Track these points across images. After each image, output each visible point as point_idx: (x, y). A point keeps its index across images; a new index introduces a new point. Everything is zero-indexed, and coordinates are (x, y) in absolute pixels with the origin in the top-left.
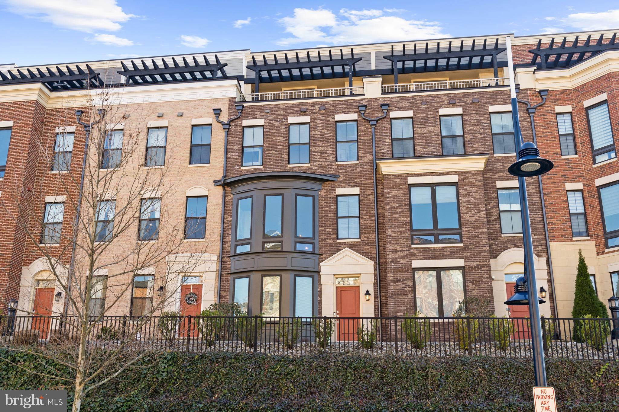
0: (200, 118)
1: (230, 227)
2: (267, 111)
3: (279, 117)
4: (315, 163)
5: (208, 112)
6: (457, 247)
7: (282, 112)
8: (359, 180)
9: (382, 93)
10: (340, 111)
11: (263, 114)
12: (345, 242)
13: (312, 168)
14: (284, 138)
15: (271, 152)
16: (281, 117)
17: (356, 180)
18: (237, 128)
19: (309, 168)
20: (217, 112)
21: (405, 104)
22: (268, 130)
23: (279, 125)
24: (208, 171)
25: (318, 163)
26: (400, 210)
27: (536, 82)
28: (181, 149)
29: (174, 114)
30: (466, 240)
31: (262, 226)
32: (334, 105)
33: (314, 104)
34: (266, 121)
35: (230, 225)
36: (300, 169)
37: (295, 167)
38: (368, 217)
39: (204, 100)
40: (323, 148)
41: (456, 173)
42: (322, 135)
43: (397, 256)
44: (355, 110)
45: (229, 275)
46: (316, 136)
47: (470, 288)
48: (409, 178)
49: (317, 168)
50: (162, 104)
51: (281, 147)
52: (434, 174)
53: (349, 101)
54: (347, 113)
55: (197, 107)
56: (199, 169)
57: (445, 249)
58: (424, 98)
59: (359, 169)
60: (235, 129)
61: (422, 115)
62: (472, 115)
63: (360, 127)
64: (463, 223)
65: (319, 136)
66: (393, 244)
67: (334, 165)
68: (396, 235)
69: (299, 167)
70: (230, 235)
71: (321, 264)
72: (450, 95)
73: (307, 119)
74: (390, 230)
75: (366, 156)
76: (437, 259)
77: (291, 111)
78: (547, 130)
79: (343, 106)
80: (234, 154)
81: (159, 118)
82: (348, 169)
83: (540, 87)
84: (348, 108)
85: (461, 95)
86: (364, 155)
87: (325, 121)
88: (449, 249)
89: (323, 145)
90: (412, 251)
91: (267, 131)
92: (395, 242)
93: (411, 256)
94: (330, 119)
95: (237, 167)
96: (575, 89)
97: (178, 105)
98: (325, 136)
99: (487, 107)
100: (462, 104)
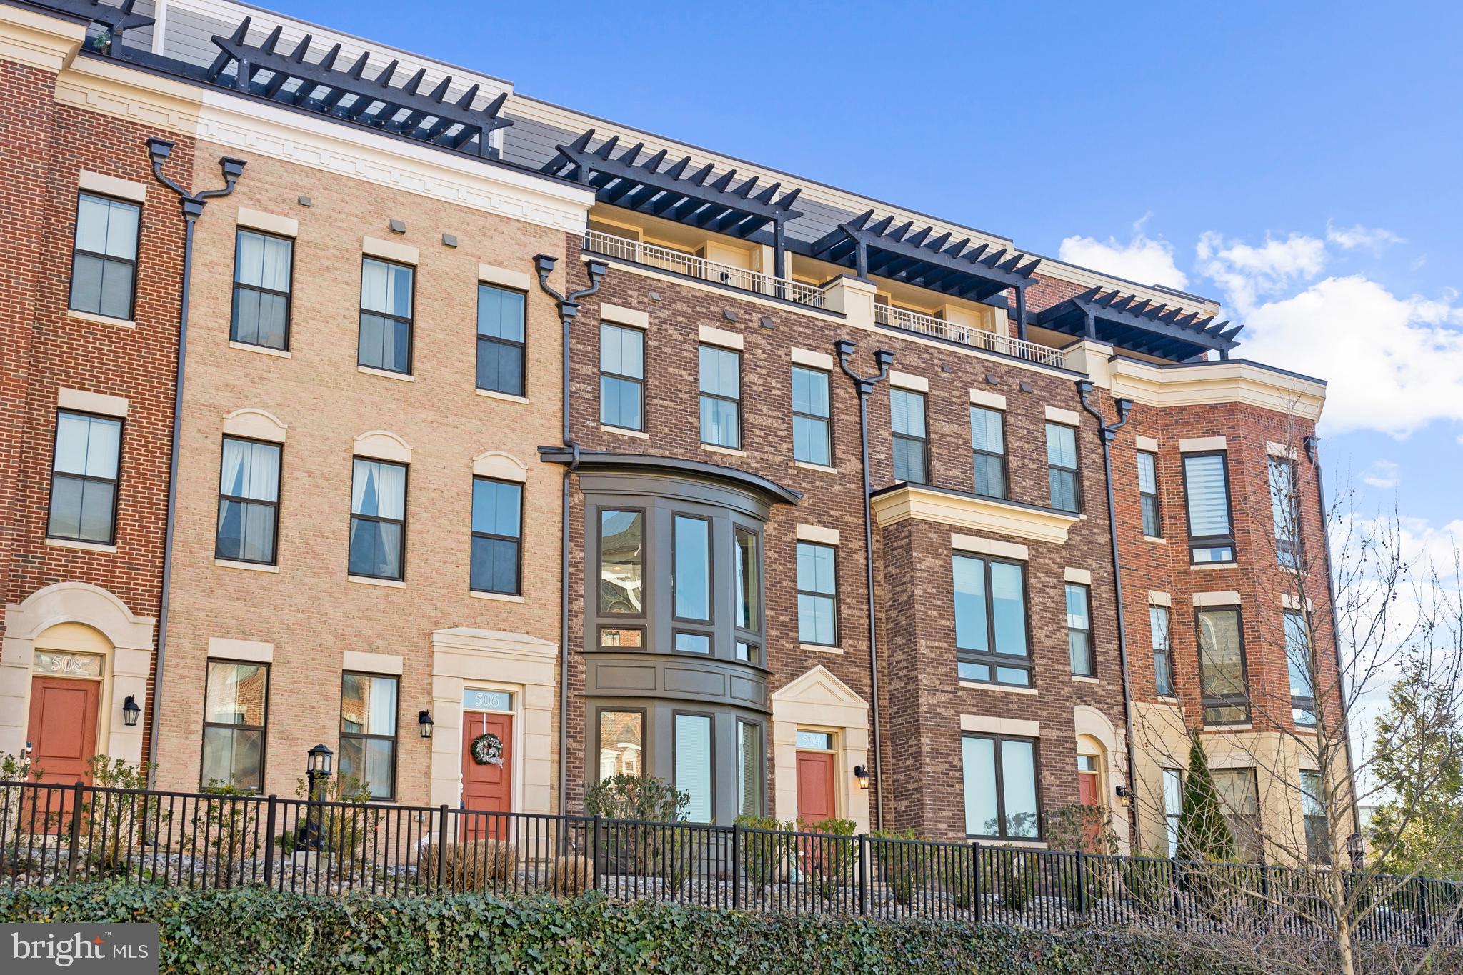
0: (498, 266)
1: (581, 575)
2: (656, 296)
3: (680, 319)
4: (755, 454)
5: (518, 255)
6: (1028, 696)
7: (684, 307)
8: (837, 514)
9: (878, 324)
10: (801, 340)
11: (645, 300)
12: (814, 652)
13: (749, 464)
14: (690, 374)
15: (666, 403)
16: (684, 320)
17: (832, 513)
18: (588, 321)
19: (745, 463)
20: (542, 264)
21: (913, 360)
22: (656, 344)
23: (680, 338)
24: (525, 418)
25: (762, 455)
26: (939, 603)
27: (1113, 379)
28: (454, 339)
29: (432, 234)
30: (1040, 682)
31: (671, 590)
32: (788, 321)
33: (750, 308)
34: (652, 320)
35: (581, 571)
36: (725, 459)
37: (715, 453)
38: (854, 600)
39: (508, 220)
40: (770, 420)
41: (1025, 541)
42: (768, 389)
43: (935, 702)
44: (827, 346)
45: (584, 700)
46: (755, 388)
47: (1048, 782)
48: (954, 536)
49: (758, 465)
50: (399, 196)
51: (686, 396)
52: (992, 535)
53: (817, 323)
54: (814, 349)
55: (492, 233)
56: (501, 405)
57: (1011, 698)
58: (944, 357)
59: (837, 488)
60: (583, 320)
61: (942, 394)
62: (1020, 418)
63: (838, 391)
64: (1036, 647)
65: (761, 389)
66: (928, 674)
67: (791, 468)
68: (933, 655)
69: (724, 455)
70: (581, 596)
71: (775, 696)
72: (986, 364)
73: (736, 340)
74: (923, 642)
75: (849, 461)
76: (999, 716)
77: (704, 310)
78: (1125, 480)
79: (806, 331)
80: (583, 386)
81: (392, 235)
82: (817, 484)
83: (1119, 390)
84: (815, 337)
85: (1003, 369)
86: (845, 456)
87: (772, 357)
88: (1015, 699)
89: (770, 413)
90: (960, 693)
91: (655, 347)
92: (932, 670)
93: (957, 704)
94: (781, 352)
95: (592, 424)
96: (1164, 410)
97: (443, 214)
98: (774, 392)
99: (1042, 406)
100: (1005, 388)
